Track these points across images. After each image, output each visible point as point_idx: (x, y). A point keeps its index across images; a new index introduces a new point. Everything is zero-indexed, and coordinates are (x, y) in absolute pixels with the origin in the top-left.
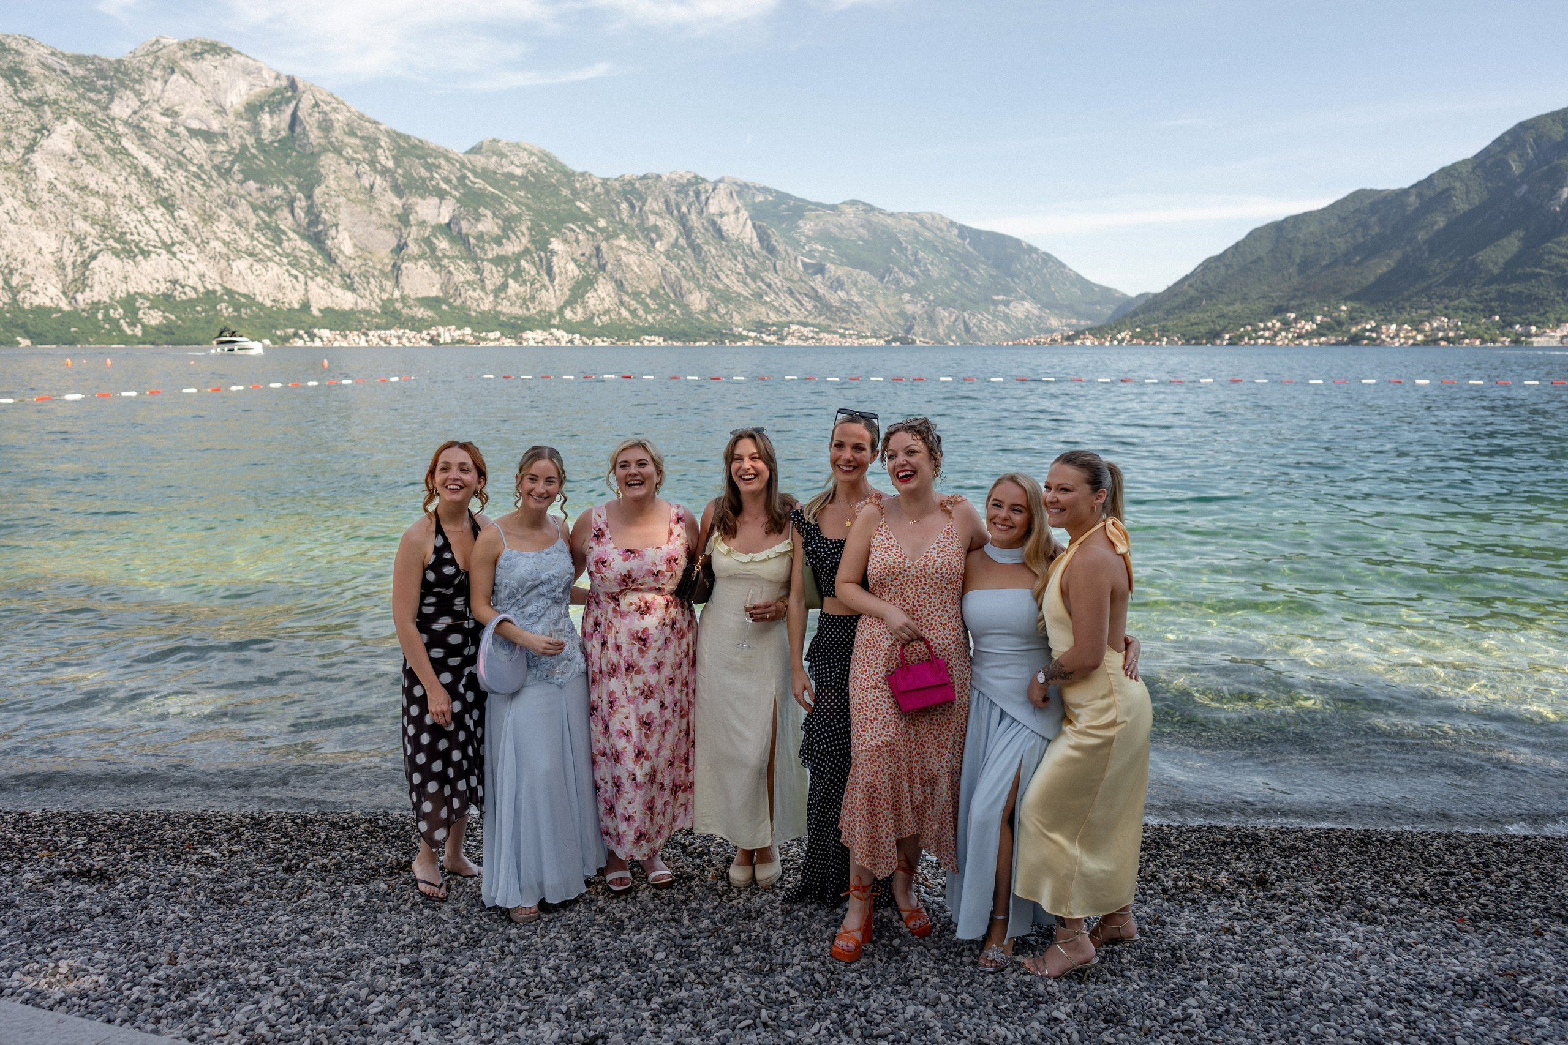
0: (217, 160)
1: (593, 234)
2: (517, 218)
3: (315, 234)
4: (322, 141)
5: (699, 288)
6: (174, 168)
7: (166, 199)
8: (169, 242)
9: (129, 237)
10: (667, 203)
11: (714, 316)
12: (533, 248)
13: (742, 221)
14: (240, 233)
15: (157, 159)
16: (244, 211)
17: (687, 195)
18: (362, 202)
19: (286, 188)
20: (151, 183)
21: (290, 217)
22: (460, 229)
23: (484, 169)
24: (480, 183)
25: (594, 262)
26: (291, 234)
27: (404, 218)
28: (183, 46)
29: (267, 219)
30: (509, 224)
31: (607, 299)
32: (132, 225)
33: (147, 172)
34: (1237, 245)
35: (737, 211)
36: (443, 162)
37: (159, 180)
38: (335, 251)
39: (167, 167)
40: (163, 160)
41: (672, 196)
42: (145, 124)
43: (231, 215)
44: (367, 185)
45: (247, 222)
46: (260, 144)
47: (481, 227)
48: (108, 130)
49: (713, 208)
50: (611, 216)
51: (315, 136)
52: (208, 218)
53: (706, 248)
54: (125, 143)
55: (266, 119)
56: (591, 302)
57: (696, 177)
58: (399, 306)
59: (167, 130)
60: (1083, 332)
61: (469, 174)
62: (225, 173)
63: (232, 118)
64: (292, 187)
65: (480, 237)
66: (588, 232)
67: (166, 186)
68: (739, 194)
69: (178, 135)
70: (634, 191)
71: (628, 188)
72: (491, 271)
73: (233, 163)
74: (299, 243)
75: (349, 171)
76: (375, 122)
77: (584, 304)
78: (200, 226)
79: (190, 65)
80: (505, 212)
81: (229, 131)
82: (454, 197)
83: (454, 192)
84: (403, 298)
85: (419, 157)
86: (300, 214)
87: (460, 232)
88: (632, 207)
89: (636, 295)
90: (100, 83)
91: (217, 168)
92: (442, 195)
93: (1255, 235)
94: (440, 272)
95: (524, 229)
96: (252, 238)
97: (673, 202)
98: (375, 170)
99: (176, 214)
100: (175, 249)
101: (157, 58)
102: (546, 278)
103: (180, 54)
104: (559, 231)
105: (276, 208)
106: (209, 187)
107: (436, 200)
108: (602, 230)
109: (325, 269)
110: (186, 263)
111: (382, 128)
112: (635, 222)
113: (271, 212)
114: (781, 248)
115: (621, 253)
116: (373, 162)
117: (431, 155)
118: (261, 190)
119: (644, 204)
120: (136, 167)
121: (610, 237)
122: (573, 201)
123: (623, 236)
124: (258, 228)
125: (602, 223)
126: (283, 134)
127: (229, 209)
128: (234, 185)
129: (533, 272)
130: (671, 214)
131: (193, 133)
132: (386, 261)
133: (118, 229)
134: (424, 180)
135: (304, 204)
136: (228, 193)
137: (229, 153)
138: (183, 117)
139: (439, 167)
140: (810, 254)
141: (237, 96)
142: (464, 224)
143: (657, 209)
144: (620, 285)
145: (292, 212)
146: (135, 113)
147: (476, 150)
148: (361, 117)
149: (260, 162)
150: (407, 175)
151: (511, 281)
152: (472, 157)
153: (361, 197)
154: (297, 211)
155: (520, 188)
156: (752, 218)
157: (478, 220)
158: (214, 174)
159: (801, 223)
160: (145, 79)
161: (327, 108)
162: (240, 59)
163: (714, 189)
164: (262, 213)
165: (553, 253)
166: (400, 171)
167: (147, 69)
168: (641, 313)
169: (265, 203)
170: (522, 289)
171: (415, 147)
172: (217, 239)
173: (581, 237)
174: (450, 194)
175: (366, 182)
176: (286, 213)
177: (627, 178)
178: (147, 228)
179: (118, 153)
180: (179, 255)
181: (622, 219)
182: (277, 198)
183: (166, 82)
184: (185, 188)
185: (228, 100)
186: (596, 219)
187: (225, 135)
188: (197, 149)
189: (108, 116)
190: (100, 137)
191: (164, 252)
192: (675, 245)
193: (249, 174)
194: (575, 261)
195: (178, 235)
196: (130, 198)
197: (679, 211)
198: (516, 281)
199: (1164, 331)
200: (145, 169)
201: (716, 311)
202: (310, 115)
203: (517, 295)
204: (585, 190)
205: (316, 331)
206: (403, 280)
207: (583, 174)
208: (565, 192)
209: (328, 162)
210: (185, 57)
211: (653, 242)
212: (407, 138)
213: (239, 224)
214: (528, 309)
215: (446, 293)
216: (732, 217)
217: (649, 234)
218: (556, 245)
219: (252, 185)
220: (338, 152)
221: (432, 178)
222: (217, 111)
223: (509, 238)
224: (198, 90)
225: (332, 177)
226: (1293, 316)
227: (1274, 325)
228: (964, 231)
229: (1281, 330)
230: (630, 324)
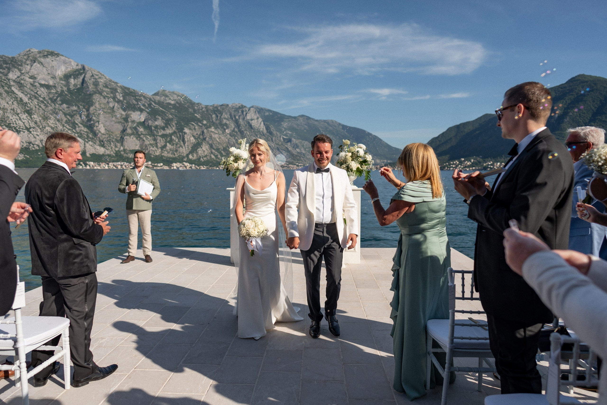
0: (51, 96)
1: (201, 126)
2: (172, 120)
3: (90, 125)
4: (94, 90)
6: (33, 99)
7: (28, 110)
8: (29, 127)
9: (12, 125)
10: (231, 115)
12: (177, 131)
13: (259, 122)
14: (58, 124)
15: (26, 95)
16: (60, 115)
17: (239, 112)
18: (109, 113)
19: (79, 107)
20: (23, 104)
21: (80, 119)
22: (149, 124)
23: (159, 101)
24: (157, 106)
25: (201, 137)
26: (80, 125)
27: (126, 119)
28: (40, 52)
29: (70, 119)
30: (168, 123)
31: (206, 151)
32: (14, 120)
33: (21, 100)
34: (443, 134)
35: (258, 118)
36: (142, 98)
37: (26, 103)
38: (97, 132)
39: (30, 98)
40: (29, 95)
41: (233, 113)
42: (22, 82)
43: (55, 117)
44: (112, 106)
45: (62, 120)
46: (69, 90)
47: (156, 123)
48: (6, 84)
49: (248, 117)
50: (208, 120)
51: (91, 87)
52: (46, 118)
53: (245, 132)
54: (13, 88)
55: (72, 81)
56: (200, 152)
57: (242, 105)
58: (122, 153)
59: (31, 84)
61: (153, 103)
62: (54, 101)
63: (58, 80)
64: (81, 107)
65: (156, 127)
66: (199, 126)
67: (29, 105)
68: (259, 112)
69: (35, 86)
70: (218, 110)
71: (215, 109)
72: (160, 140)
73: (57, 97)
74: (83, 128)
75: (105, 101)
76: (116, 83)
77: (197, 153)
78: (42, 121)
79: (42, 60)
80: (167, 118)
81: (57, 85)
82: (146, 111)
83: (146, 110)
84: (124, 150)
85: (133, 96)
86: (84, 117)
87: (148, 125)
88: (217, 116)
89: (218, 150)
90: (5, 65)
91: (51, 99)
92: (141, 111)
93: (450, 130)
94: (139, 140)
95: (174, 124)
96: (63, 126)
97: (233, 115)
98: (115, 101)
99: (32, 116)
100: (31, 130)
101: (29, 57)
102: (182, 143)
103: (38, 55)
104: (188, 125)
105: (75, 114)
106: (47, 106)
107: (139, 113)
108: (205, 125)
109: (93, 138)
110: (35, 136)
111: (119, 85)
112: (218, 122)
113: (72, 116)
114: (275, 132)
115: (212, 134)
116: (114, 98)
117: (138, 96)
118: (68, 107)
119: (221, 115)
120: (17, 98)
121: (207, 127)
122: (193, 114)
123: (213, 127)
124: (66, 122)
125: (205, 122)
126: (79, 86)
127: (55, 115)
128: (57, 105)
129: (177, 141)
130: (232, 119)
131: (42, 85)
132: (118, 135)
133: (8, 122)
134: (134, 105)
135: (86, 113)
136: (55, 109)
137: (56, 93)
138: (38, 79)
139: (141, 100)
140: (286, 135)
141: (61, 71)
142: (150, 122)
143: (226, 117)
144: (211, 146)
145: (81, 116)
146: (18, 77)
147: (156, 94)
148: (110, 81)
149: (69, 97)
150: (128, 103)
151: (168, 144)
152: (154, 97)
153: (109, 111)
154: (83, 116)
155: (173, 109)
156: (263, 121)
157: (155, 120)
158: (50, 101)
159: (282, 123)
160: (23, 64)
161: (97, 77)
162: (63, 58)
163: (249, 110)
164: (68, 117)
165: (185, 133)
166: (125, 101)
167: (24, 61)
168: (219, 156)
169: (70, 113)
170: (172, 147)
171: (132, 92)
172: (49, 126)
173: (196, 127)
174: (145, 110)
175: (111, 105)
176: (78, 117)
177: (215, 105)
178: (20, 122)
179: (10, 93)
180: (32, 132)
181: (213, 121)
182: (75, 111)
183: (32, 66)
184: (37, 106)
185: (57, 73)
186: (202, 121)
187: (55, 87)
188: (43, 92)
189: (7, 78)
190: (3, 86)
191: (26, 131)
192: (234, 131)
193: (63, 102)
194: (194, 136)
195: (33, 125)
196: (13, 110)
197: (235, 118)
198: (170, 144)
200: (21, 99)
202: (90, 79)
203: (170, 150)
204: (199, 110)
205: (88, 162)
206: (125, 143)
207: (198, 104)
208: (191, 110)
209: (96, 97)
210: (40, 57)
211: (225, 130)
212: (129, 89)
213: (58, 120)
214: (175, 155)
215: (142, 148)
216: (256, 121)
217: (223, 127)
218: (186, 130)
219: (65, 106)
220: (100, 93)
221: (138, 104)
222: (52, 78)
223: (167, 127)
224: (45, 69)
225: (97, 103)
226: (463, 159)
227: (456, 163)
228: (344, 127)
229: (459, 164)
230: (215, 161)
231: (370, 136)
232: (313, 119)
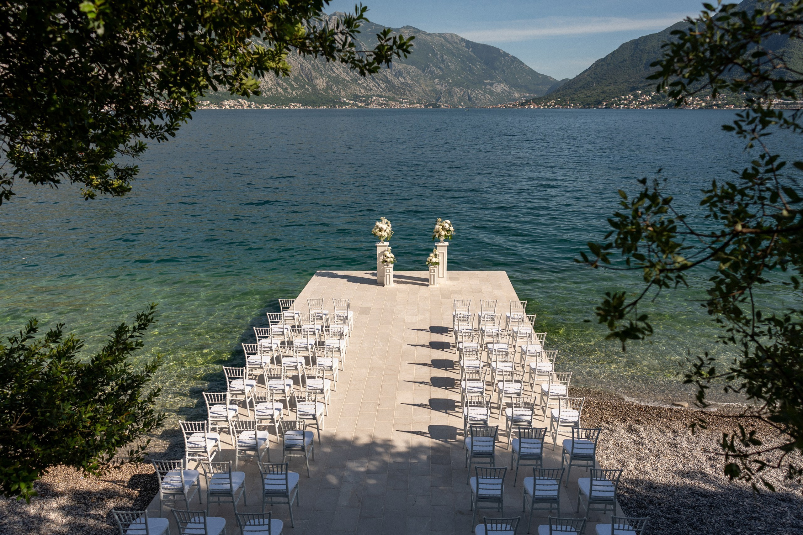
5: (322, 76)
11: (330, 91)
31: (270, 82)
34: (614, 52)
60: (530, 101)
89: (286, 80)
93: (623, 47)
163: (329, 19)
168: (289, 90)
199: (573, 101)
201: (331, 89)
226: (640, 92)
227: (629, 97)
228: (469, 44)
229: (633, 100)
230: (283, 96)
231: (507, 58)
232: (423, 32)
